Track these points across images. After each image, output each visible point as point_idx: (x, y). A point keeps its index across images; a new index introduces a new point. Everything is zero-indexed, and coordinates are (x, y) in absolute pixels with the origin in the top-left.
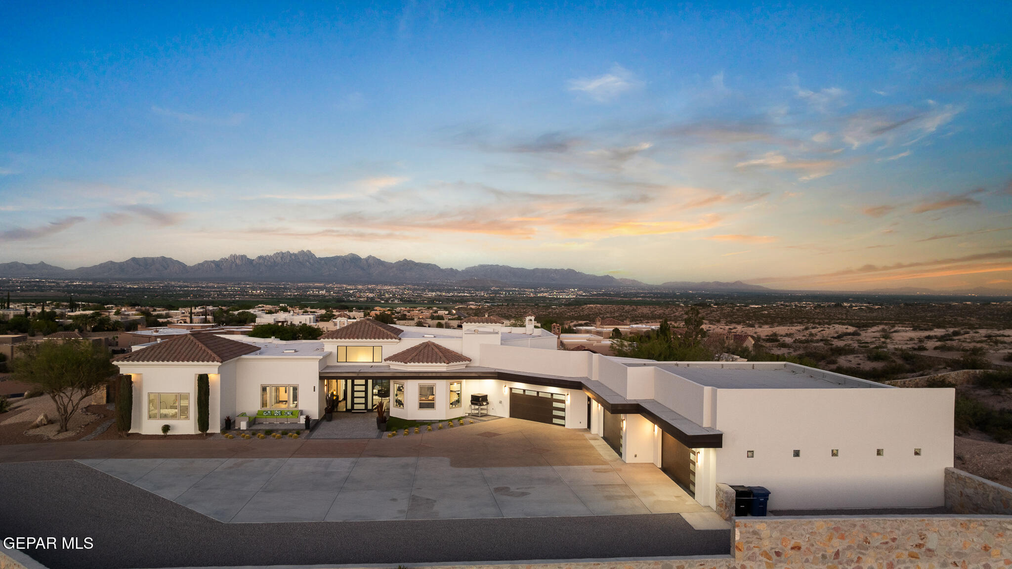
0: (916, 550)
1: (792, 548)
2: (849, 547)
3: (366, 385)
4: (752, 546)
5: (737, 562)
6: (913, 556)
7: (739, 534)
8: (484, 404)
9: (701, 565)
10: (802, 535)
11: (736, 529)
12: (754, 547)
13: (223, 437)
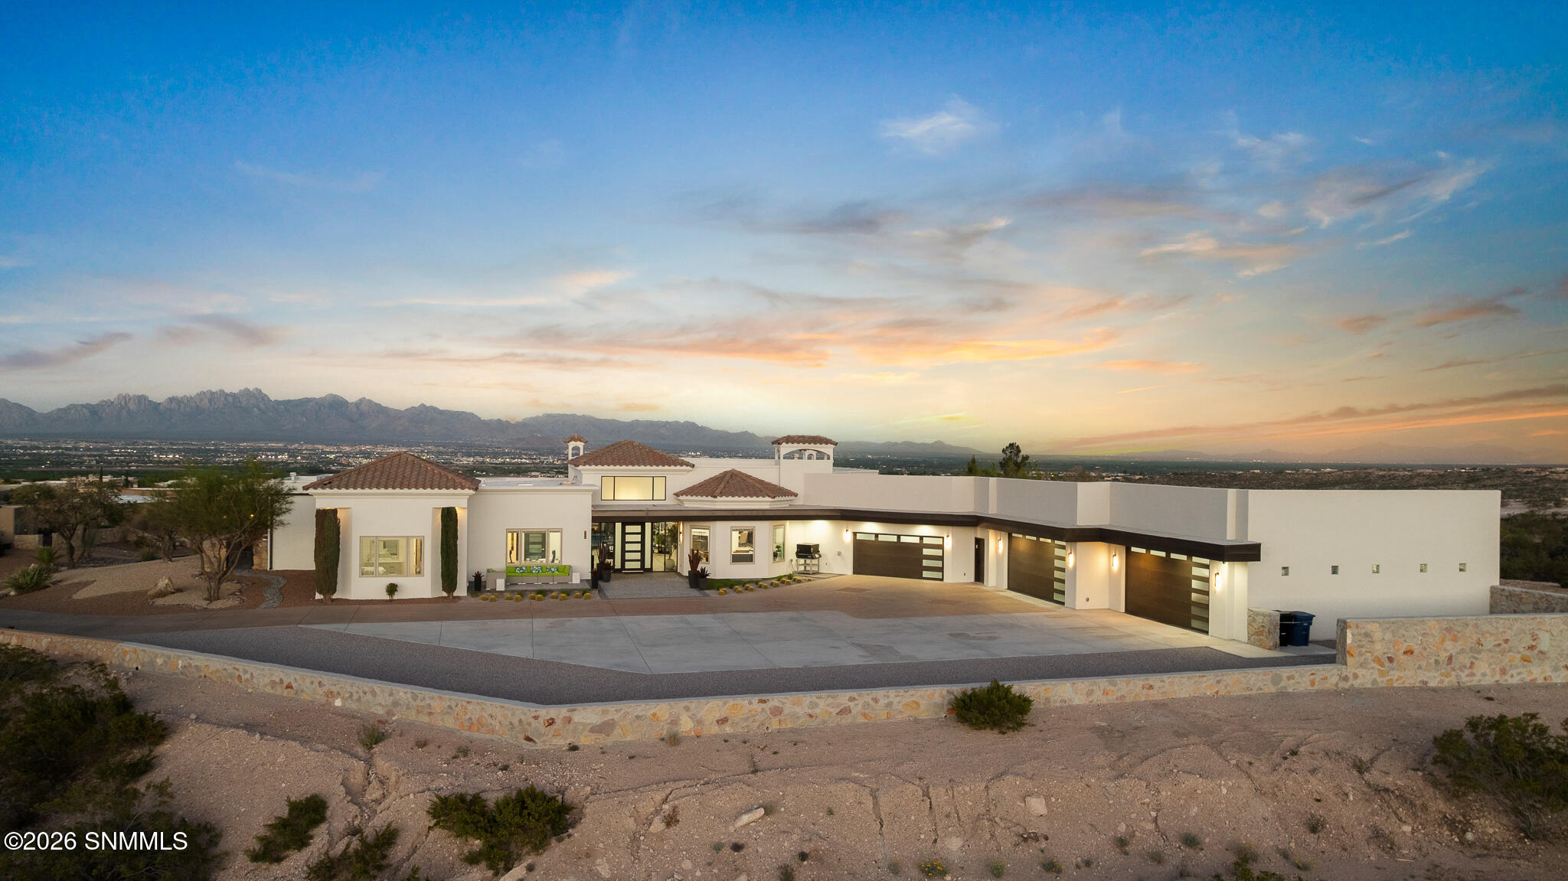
0: (1528, 653)
1: (1405, 653)
2: (1462, 651)
3: (643, 533)
4: (1364, 650)
5: (1349, 670)
6: (1526, 659)
7: (1351, 636)
8: (817, 556)
9: (1312, 674)
10: (1415, 637)
11: (1348, 631)
12: (1366, 652)
13: (473, 600)
